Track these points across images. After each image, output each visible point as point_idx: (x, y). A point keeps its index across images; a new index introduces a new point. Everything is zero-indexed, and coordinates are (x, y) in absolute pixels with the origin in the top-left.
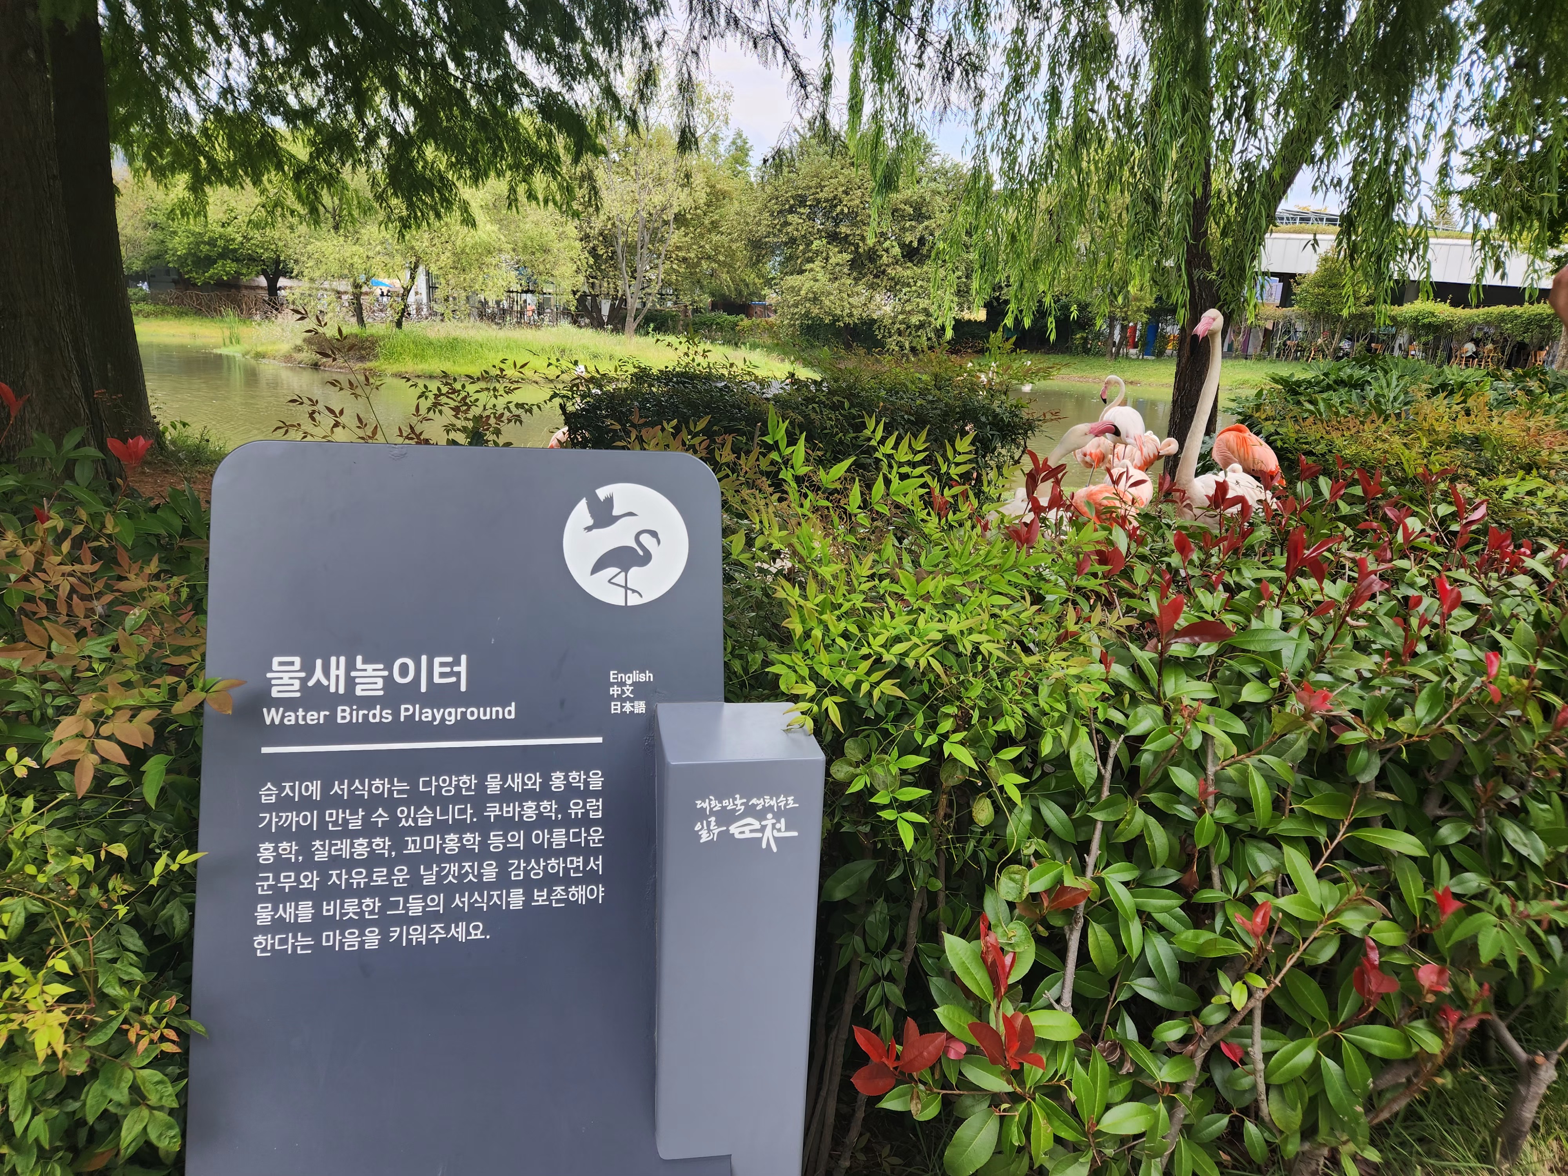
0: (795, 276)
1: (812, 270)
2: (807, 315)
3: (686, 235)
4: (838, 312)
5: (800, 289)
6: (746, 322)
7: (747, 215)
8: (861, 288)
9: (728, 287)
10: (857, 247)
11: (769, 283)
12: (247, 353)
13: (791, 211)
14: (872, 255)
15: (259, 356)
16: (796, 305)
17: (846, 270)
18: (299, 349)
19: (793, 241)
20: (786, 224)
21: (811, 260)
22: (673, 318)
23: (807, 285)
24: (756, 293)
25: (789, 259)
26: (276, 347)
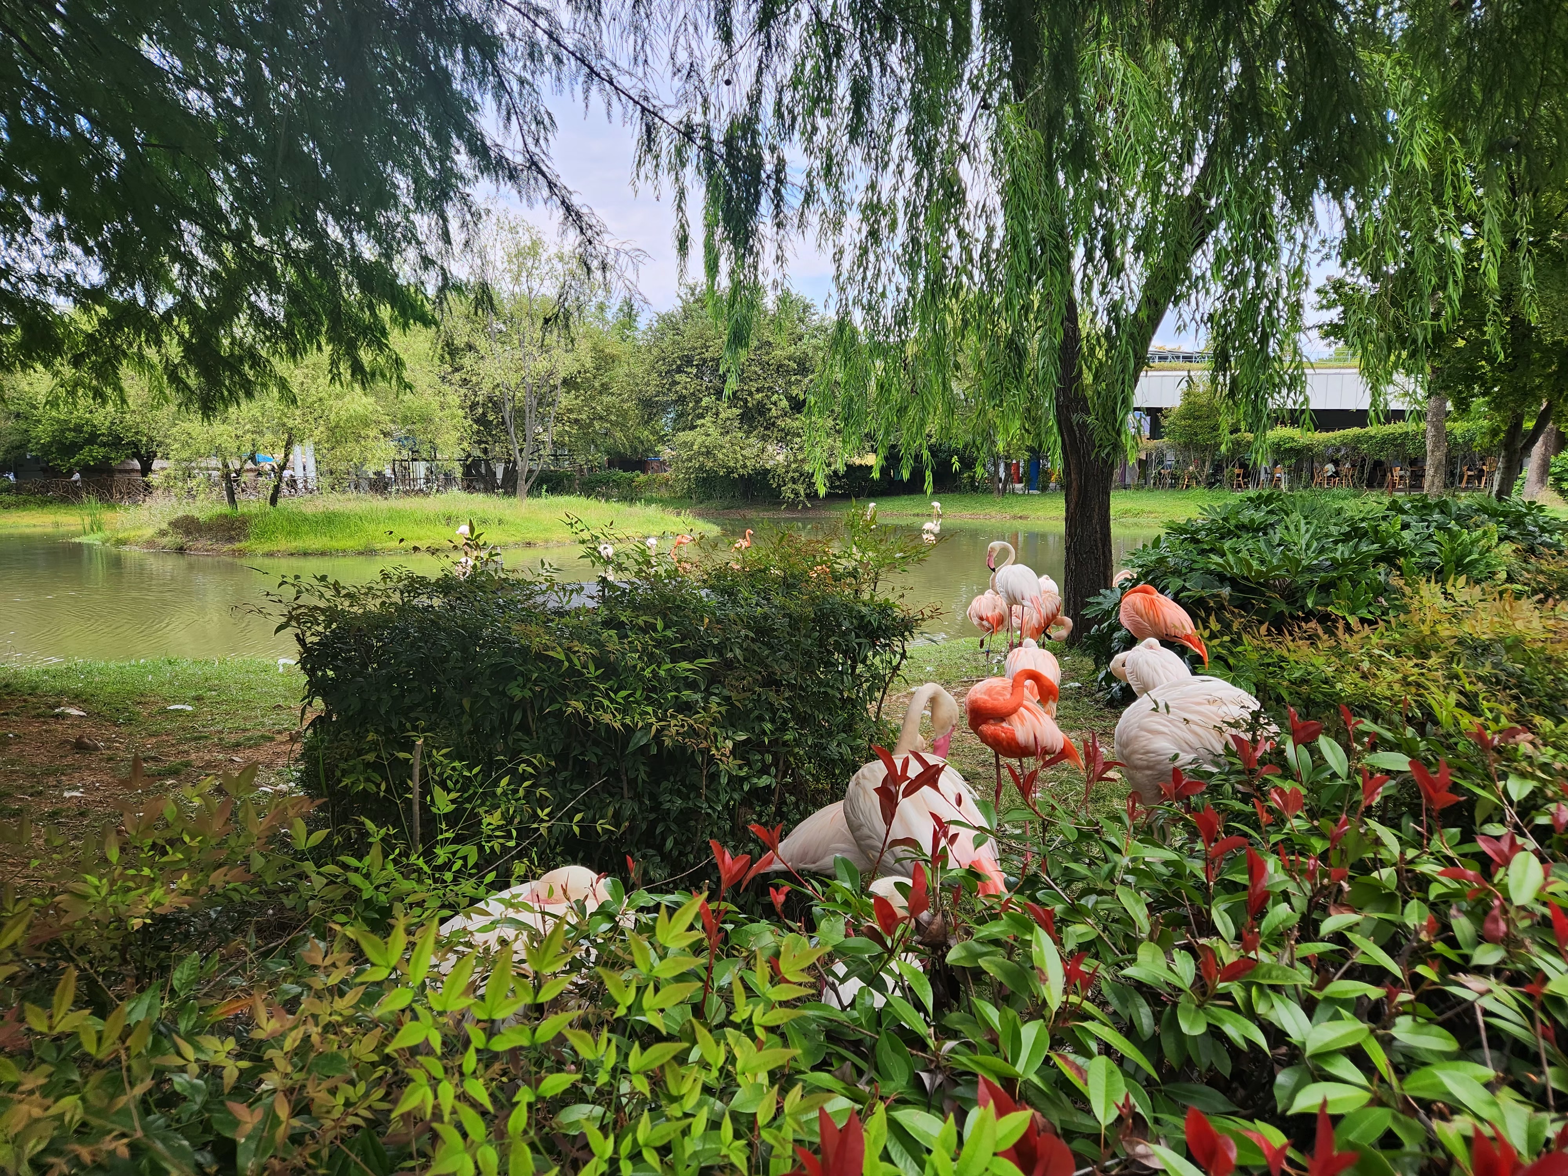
0: (687, 432)
1: (703, 425)
2: (701, 468)
3: (577, 397)
4: (732, 464)
5: (692, 444)
6: (642, 478)
7: (635, 376)
8: (752, 440)
9: (623, 445)
10: (746, 402)
11: (662, 440)
12: (107, 540)
13: (679, 370)
14: (762, 410)
15: (120, 542)
16: (690, 460)
17: (736, 424)
18: (163, 533)
19: (682, 399)
20: (675, 383)
21: (701, 416)
22: (570, 478)
23: (699, 440)
24: (651, 449)
25: (680, 416)
26: (139, 533)
